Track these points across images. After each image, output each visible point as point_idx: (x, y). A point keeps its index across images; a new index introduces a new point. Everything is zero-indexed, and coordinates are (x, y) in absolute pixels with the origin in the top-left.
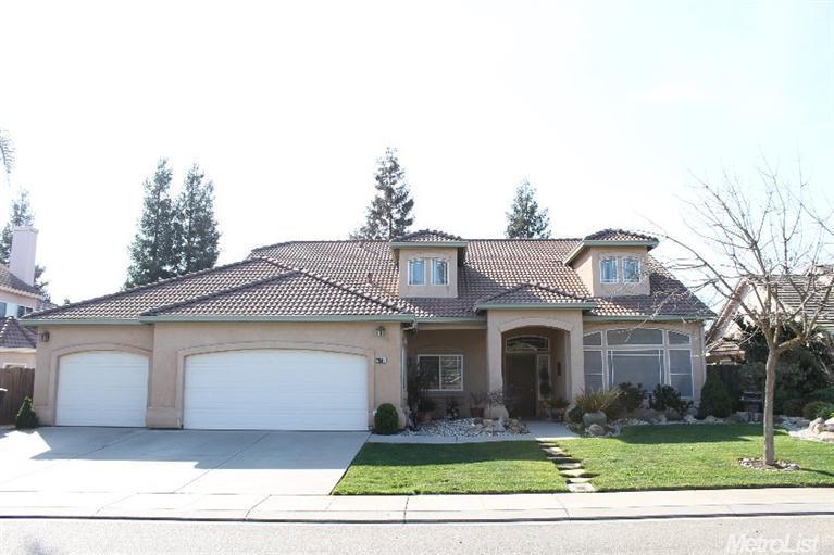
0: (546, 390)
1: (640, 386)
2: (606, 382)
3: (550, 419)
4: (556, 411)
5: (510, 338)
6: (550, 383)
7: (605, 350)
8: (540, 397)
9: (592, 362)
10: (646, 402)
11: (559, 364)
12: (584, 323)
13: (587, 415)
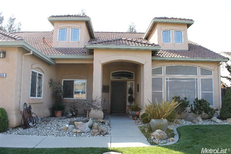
0: (131, 100)
1: (185, 99)
2: (164, 96)
3: (131, 117)
4: (134, 112)
5: (107, 67)
6: (134, 96)
7: (164, 77)
8: (128, 104)
9: (156, 84)
10: (188, 109)
11: (138, 85)
12: (153, 60)
13: (153, 120)
